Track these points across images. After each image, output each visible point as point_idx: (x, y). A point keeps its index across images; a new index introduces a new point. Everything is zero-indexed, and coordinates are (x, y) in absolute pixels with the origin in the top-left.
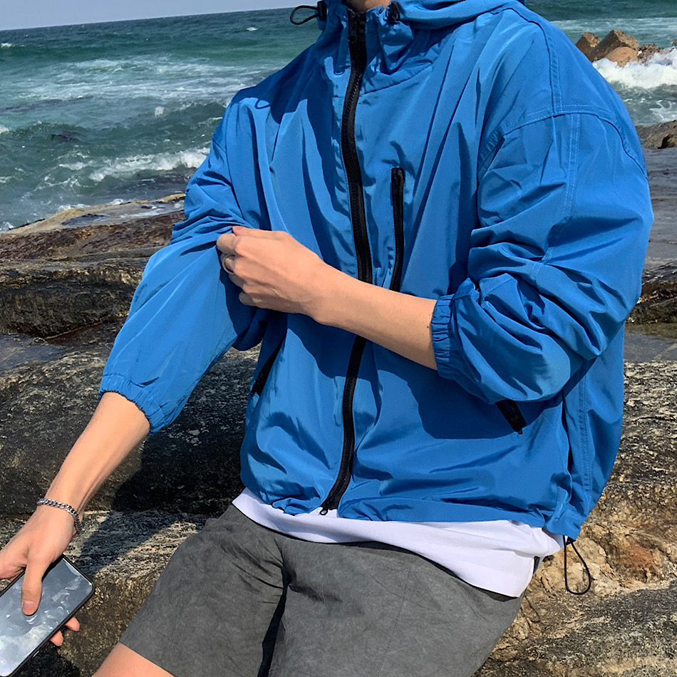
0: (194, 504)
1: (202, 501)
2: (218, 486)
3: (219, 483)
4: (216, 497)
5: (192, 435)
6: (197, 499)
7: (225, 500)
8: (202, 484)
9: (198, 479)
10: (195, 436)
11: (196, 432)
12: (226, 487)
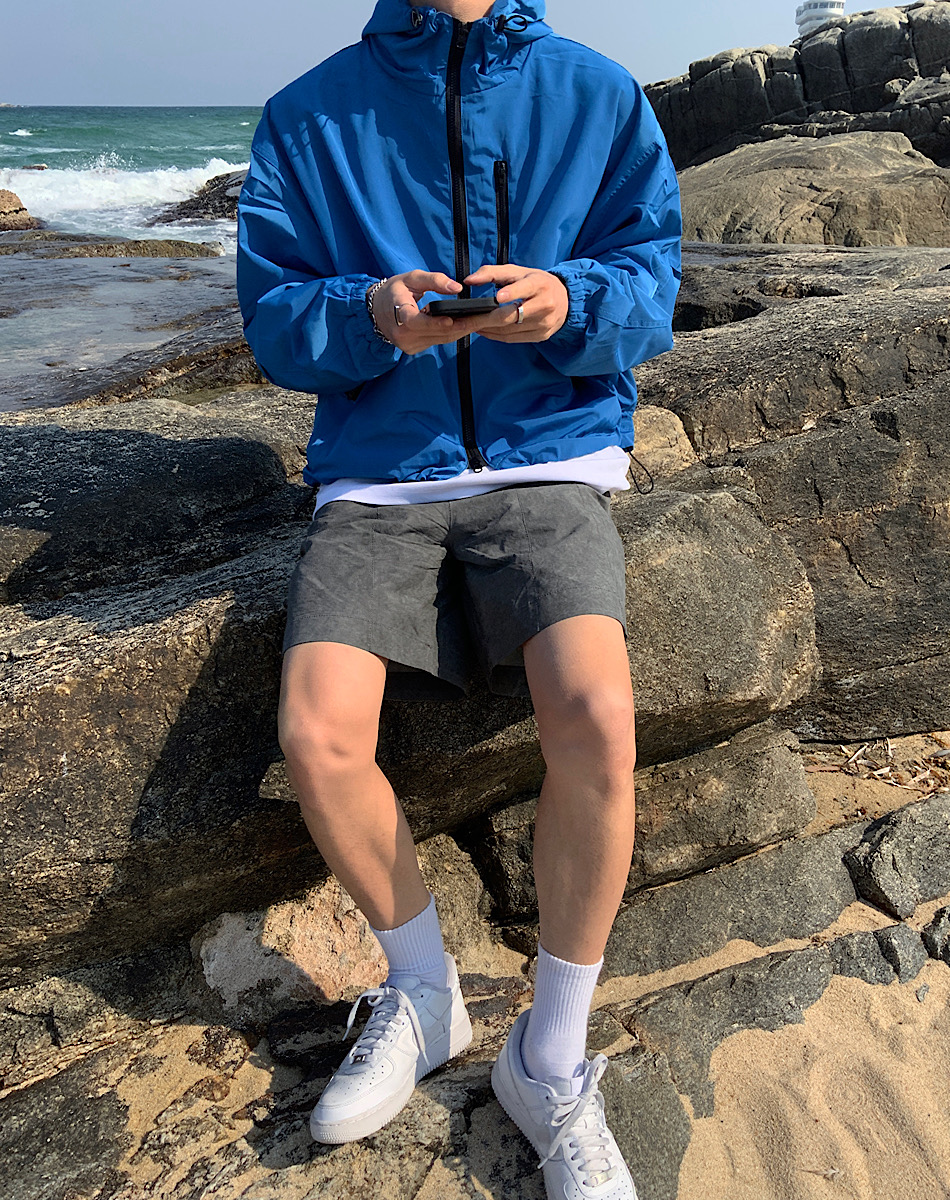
0: (66, 585)
1: (76, 579)
2: (96, 555)
3: (100, 550)
4: (93, 569)
5: (28, 508)
6: (66, 578)
7: (110, 568)
8: (74, 558)
9: (67, 553)
10: (36, 509)
11: (33, 505)
12: (108, 553)
